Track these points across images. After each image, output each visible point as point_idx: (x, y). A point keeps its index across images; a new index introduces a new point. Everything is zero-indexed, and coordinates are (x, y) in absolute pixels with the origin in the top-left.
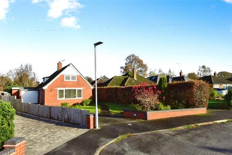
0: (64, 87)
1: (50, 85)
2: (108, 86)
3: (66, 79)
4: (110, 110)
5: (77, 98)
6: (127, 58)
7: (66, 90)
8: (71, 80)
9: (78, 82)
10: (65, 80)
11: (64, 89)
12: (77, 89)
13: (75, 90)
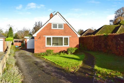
0: (52, 35)
1: (39, 33)
2: (97, 34)
3: (54, 27)
4: (96, 67)
5: (64, 46)
6: (117, 11)
7: (53, 38)
8: (58, 28)
9: (65, 30)
10: (52, 28)
11: (51, 37)
12: (64, 37)
13: (62, 38)
